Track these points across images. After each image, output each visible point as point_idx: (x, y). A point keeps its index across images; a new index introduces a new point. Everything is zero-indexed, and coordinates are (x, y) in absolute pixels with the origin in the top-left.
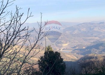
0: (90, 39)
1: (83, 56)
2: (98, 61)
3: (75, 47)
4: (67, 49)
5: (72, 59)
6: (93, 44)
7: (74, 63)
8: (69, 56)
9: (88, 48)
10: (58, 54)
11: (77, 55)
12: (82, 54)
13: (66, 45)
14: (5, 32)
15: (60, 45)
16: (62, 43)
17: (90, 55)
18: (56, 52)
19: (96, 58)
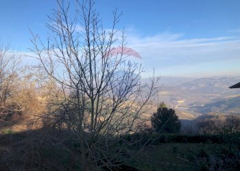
0: (209, 96)
1: (201, 114)
2: (220, 121)
3: (192, 104)
4: (182, 106)
5: (189, 118)
6: (212, 102)
7: (191, 122)
8: (185, 114)
9: (207, 105)
10: (172, 111)
11: (195, 113)
12: (200, 112)
13: (182, 101)
14: (118, 87)
15: (174, 101)
16: (178, 100)
17: (209, 114)
18: (171, 110)
19: (217, 117)
